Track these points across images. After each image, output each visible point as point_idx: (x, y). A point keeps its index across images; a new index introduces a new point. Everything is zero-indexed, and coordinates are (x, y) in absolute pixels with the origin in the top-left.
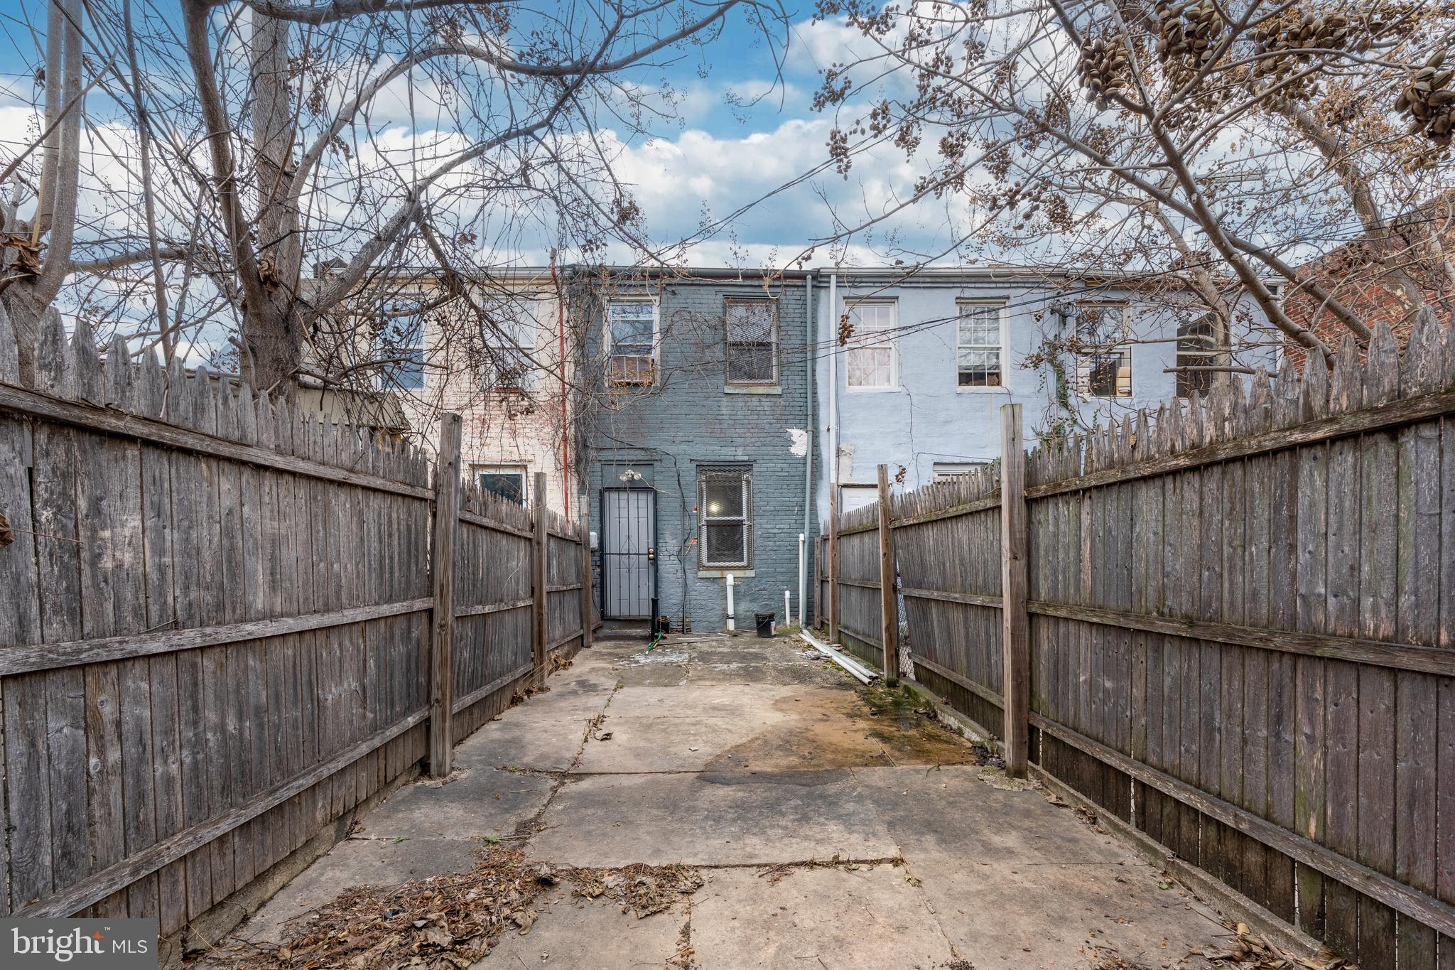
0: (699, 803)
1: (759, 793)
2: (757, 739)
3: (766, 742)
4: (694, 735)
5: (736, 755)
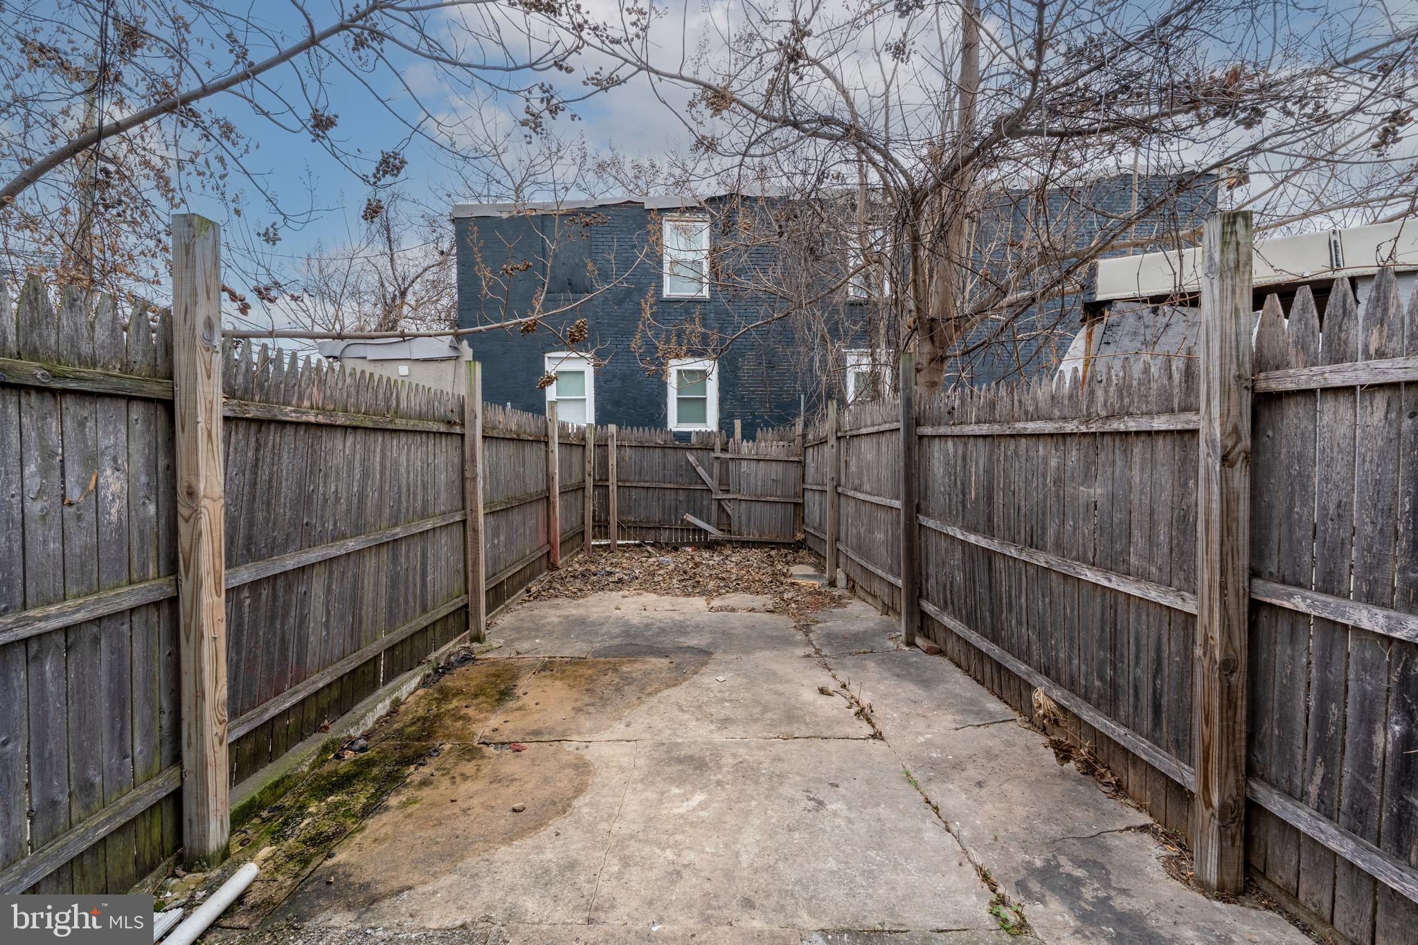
0: (708, 635)
1: (667, 641)
2: (650, 694)
3: (642, 689)
4: (724, 700)
5: (678, 676)
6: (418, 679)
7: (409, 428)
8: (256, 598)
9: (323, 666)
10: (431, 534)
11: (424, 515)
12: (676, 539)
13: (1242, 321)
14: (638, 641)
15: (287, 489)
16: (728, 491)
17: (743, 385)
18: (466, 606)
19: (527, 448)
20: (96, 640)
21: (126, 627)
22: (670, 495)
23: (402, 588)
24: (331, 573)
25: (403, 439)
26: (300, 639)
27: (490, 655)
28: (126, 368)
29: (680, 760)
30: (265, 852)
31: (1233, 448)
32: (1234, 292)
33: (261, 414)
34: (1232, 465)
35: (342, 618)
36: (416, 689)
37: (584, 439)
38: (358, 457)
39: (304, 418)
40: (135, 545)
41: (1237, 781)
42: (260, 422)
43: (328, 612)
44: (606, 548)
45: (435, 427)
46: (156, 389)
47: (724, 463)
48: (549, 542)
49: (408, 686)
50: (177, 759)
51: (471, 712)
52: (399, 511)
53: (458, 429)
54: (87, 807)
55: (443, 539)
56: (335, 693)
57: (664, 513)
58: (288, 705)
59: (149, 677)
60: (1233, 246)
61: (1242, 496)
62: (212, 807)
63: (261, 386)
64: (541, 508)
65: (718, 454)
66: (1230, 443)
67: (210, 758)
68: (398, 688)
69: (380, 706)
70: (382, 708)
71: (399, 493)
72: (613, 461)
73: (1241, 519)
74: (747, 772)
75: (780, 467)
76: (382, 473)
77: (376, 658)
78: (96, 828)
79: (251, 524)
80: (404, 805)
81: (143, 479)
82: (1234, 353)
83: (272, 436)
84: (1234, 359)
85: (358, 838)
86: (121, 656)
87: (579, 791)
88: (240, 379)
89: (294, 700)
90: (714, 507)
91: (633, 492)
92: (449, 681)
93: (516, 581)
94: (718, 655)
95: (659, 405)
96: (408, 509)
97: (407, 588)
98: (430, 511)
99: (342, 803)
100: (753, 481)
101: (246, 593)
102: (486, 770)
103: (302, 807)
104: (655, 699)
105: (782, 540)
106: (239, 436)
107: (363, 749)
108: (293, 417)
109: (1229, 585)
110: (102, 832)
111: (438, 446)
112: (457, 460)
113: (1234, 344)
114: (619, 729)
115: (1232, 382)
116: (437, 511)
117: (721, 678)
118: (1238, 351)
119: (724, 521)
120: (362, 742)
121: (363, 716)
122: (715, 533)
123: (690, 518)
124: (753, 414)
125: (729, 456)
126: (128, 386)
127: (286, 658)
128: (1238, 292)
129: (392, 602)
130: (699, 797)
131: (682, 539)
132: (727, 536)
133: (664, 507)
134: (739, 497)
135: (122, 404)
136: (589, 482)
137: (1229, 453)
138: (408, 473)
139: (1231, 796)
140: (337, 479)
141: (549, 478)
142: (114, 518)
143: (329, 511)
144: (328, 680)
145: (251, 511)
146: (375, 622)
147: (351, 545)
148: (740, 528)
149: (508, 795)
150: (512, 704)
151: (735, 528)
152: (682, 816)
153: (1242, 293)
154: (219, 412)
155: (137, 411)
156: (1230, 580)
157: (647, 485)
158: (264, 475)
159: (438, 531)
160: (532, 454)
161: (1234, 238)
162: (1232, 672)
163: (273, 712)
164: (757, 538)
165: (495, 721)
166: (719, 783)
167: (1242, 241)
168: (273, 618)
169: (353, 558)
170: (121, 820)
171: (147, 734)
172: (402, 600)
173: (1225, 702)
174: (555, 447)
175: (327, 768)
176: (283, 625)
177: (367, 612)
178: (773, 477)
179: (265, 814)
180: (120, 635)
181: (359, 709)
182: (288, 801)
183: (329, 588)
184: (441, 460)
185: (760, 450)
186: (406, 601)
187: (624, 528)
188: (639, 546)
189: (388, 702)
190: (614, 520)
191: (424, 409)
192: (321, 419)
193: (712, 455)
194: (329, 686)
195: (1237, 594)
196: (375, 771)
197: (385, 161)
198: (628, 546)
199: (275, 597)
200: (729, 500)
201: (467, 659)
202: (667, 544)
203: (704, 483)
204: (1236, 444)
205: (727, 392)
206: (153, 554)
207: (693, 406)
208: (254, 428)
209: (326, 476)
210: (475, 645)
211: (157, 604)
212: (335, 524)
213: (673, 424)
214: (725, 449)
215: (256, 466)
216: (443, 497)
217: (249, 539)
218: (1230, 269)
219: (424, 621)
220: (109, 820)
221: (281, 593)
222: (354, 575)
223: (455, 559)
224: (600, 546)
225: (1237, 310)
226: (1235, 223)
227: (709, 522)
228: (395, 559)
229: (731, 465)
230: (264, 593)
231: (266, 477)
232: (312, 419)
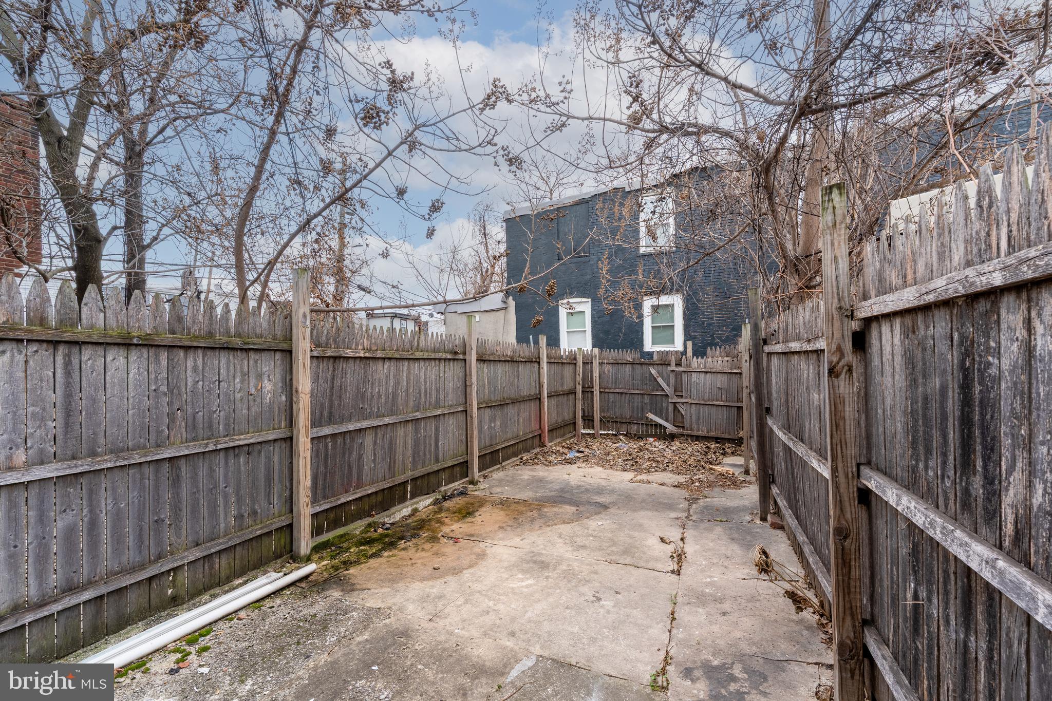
0: (615, 496)
1: (585, 497)
2: (548, 526)
3: (546, 522)
4: (591, 535)
5: (575, 518)
6: (431, 500)
7: (425, 357)
8: (335, 443)
9: (372, 483)
10: (441, 418)
11: (437, 406)
12: (643, 432)
13: (840, 266)
14: (566, 495)
15: (350, 390)
16: (682, 396)
17: (703, 314)
18: (467, 462)
19: (521, 367)
20: (260, 452)
21: (272, 448)
22: (638, 399)
23: (422, 448)
24: (376, 434)
25: (422, 363)
26: (358, 466)
27: (476, 493)
28: (274, 338)
29: (535, 562)
30: (325, 562)
31: (838, 363)
32: (833, 244)
33: (333, 354)
34: (837, 376)
35: (383, 459)
36: (429, 505)
37: (575, 359)
38: (392, 373)
39: (357, 355)
40: (276, 413)
41: (854, 626)
42: (335, 358)
43: (375, 455)
44: (592, 436)
45: (444, 356)
46: (285, 346)
47: (678, 375)
48: (540, 428)
49: (424, 503)
50: (291, 511)
51: (447, 520)
52: (419, 403)
53: (461, 357)
54: (255, 521)
55: (451, 421)
56: (380, 498)
57: (633, 412)
58: (351, 499)
59: (281, 471)
60: (830, 210)
61: (847, 400)
62: (302, 534)
63: (335, 341)
64: (534, 405)
65: (673, 368)
66: (835, 359)
67: (302, 512)
68: (418, 503)
69: (405, 510)
70: (406, 511)
71: (420, 393)
72: (596, 374)
73: (847, 417)
74: (569, 575)
75: (725, 377)
76: (408, 383)
77: (405, 483)
78: (256, 530)
79: (331, 406)
80: (389, 556)
81: (280, 385)
82: (835, 290)
83: (341, 365)
84: (836, 295)
85: (363, 565)
86: (269, 460)
87: (470, 566)
88: (324, 338)
89: (355, 497)
90: (671, 408)
91: (611, 396)
92: (447, 504)
93: (510, 451)
94: (612, 510)
95: (637, 332)
96: (425, 402)
97: (425, 447)
98: (441, 404)
99: (364, 550)
100: (701, 389)
101: (329, 440)
102: (434, 549)
103: (350, 548)
104: (549, 529)
105: (727, 436)
106: (323, 365)
107: (387, 529)
108: (351, 355)
109: (839, 469)
110: (259, 533)
111: (447, 367)
112: (461, 375)
113: (834, 284)
114: (517, 541)
115: (835, 312)
116: (446, 404)
117: (600, 523)
118: (838, 289)
119: (678, 419)
120: (388, 526)
121: (394, 513)
122: (671, 428)
123: (651, 416)
124: (712, 336)
125: (681, 369)
126: (273, 346)
127: (351, 475)
128: (836, 244)
129: (415, 455)
130: (530, 582)
131: (647, 431)
132: (681, 431)
133: (633, 407)
134: (690, 401)
135: (272, 353)
136: (579, 389)
137: (834, 367)
138: (426, 382)
139: (848, 637)
140: (379, 385)
141: (540, 386)
142: (268, 401)
143: (375, 401)
144: (374, 490)
145: (331, 401)
146: (404, 463)
147: (387, 420)
148: (691, 425)
149: (437, 562)
150: (469, 519)
151: (687, 424)
152: (512, 588)
153: (839, 244)
154: (308, 354)
155: (278, 356)
156: (840, 465)
157: (621, 391)
158: (337, 383)
159: (447, 416)
160: (525, 371)
161: (831, 204)
162: (845, 538)
163: (343, 500)
164: (705, 433)
165: (455, 526)
166: (547, 578)
167: (837, 206)
168: (344, 454)
169: (389, 427)
170: (266, 530)
171: (280, 496)
172: (421, 453)
173: (840, 561)
174: (544, 366)
175: (369, 534)
176: (349, 458)
177: (399, 457)
178: (719, 385)
179: (333, 548)
180: (269, 451)
181: (393, 510)
182: (345, 545)
183: (375, 442)
184: (449, 374)
185: (708, 364)
186: (425, 454)
187: (604, 423)
188: (615, 435)
189: (410, 509)
190: (597, 416)
191: (437, 346)
192: (367, 355)
193: (669, 368)
194: (376, 493)
195: (847, 476)
196: (387, 540)
197: (433, 205)
198: (608, 435)
199: (345, 443)
200: (683, 403)
201: (463, 493)
202: (635, 435)
203: (663, 390)
204: (840, 359)
205: (690, 320)
206: (283, 417)
207: (664, 331)
208: (331, 361)
209: (372, 384)
210: (471, 486)
211: (284, 439)
212: (378, 409)
213: (648, 346)
214: (678, 364)
215: (333, 379)
216: (450, 396)
217: (331, 414)
218: (828, 228)
219: (435, 468)
220: (261, 528)
221: (348, 441)
222: (391, 437)
223: (460, 434)
224: (589, 434)
225: (836, 258)
226: (831, 193)
227: (667, 420)
228: (417, 431)
229: (684, 376)
230: (339, 441)
231: (339, 384)
232: (362, 355)
